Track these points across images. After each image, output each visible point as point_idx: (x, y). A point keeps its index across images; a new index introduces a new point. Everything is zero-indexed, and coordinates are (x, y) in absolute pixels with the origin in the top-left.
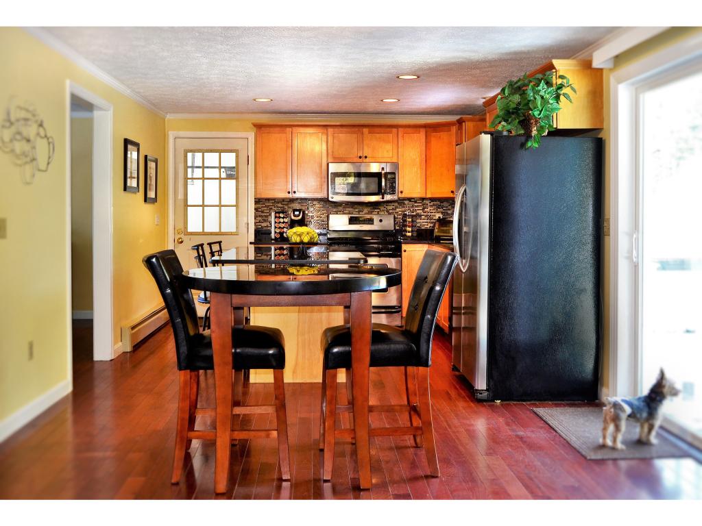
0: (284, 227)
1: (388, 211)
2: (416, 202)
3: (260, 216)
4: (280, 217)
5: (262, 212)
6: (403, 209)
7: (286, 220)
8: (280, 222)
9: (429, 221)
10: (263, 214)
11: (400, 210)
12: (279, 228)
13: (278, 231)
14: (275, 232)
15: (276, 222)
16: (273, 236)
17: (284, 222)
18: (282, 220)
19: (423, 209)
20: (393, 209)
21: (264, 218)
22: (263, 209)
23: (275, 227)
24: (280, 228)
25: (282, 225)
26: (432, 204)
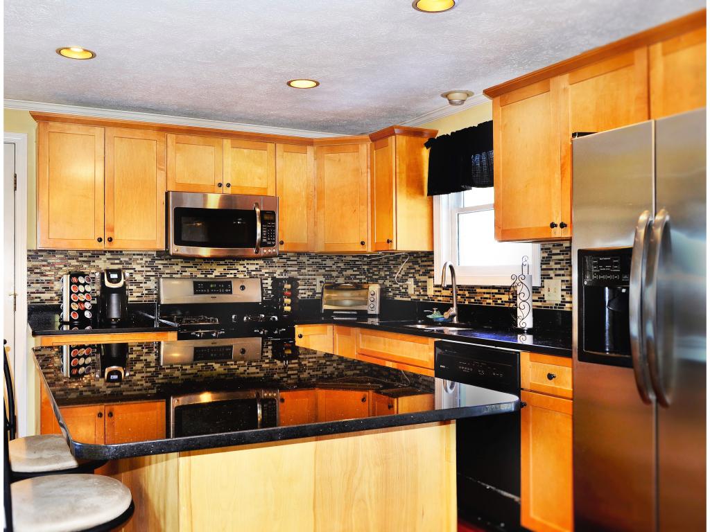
0: (85, 301)
1: (249, 273)
2: (288, 259)
3: (37, 281)
4: (78, 284)
5: (42, 274)
6: (271, 270)
7: (88, 288)
8: (79, 292)
9: (306, 287)
10: (44, 278)
11: (267, 271)
12: (77, 303)
13: (75, 307)
14: (71, 310)
15: (71, 293)
16: (66, 315)
17: (85, 292)
18: (81, 288)
19: (299, 270)
20: (256, 270)
21: (46, 285)
22: (43, 268)
23: (71, 301)
24: (79, 302)
25: (82, 297)
26: (310, 262)
